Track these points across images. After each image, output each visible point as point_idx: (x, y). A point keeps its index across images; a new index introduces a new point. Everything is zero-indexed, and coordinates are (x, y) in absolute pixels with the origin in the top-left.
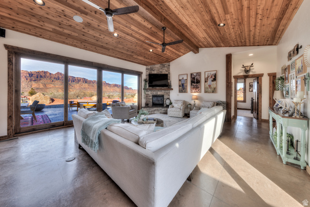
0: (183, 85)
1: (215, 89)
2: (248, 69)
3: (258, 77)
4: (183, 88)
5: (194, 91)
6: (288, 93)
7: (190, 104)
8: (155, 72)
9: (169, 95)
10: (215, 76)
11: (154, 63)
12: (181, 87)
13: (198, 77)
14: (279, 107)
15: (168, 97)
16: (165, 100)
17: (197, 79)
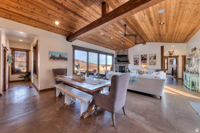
0: (136, 61)
1: (155, 63)
2: (171, 53)
3: (177, 57)
4: (136, 63)
5: (143, 64)
6: (191, 65)
7: (141, 71)
8: (120, 54)
9: (128, 66)
10: (155, 56)
11: (120, 49)
12: (135, 62)
13: (145, 57)
14: (188, 71)
15: (127, 67)
16: (125, 69)
17: (145, 58)
